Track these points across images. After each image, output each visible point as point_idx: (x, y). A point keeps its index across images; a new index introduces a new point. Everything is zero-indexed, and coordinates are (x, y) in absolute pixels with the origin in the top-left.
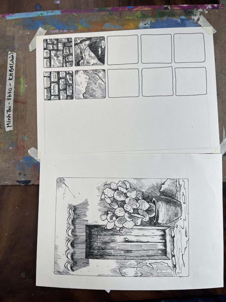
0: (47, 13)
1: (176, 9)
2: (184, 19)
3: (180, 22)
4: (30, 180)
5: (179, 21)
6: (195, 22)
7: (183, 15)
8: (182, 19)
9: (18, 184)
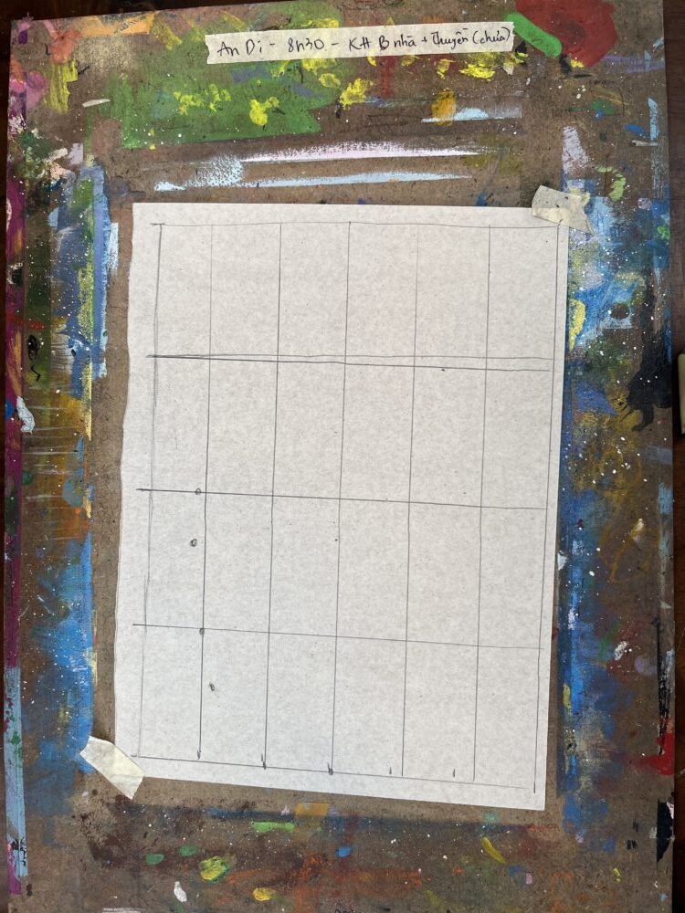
0: (14, 720)
1: (20, 244)
2: (61, 214)
3: (69, 229)
4: (656, 807)
5: (66, 231)
6: (73, 173)
7: (45, 220)
8: (59, 220)
9: (669, 852)
